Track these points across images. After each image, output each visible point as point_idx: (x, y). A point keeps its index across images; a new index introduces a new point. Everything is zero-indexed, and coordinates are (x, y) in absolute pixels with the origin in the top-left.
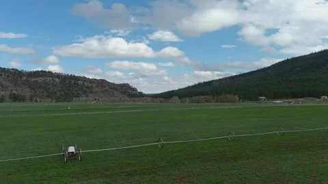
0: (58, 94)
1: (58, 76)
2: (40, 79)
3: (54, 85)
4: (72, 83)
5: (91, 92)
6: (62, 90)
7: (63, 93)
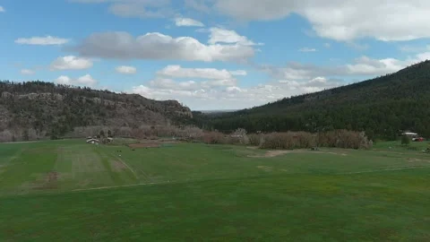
0: (56, 120)
1: (63, 90)
2: (32, 95)
3: (53, 105)
4: (84, 101)
5: (113, 116)
6: (64, 113)
7: (64, 117)
